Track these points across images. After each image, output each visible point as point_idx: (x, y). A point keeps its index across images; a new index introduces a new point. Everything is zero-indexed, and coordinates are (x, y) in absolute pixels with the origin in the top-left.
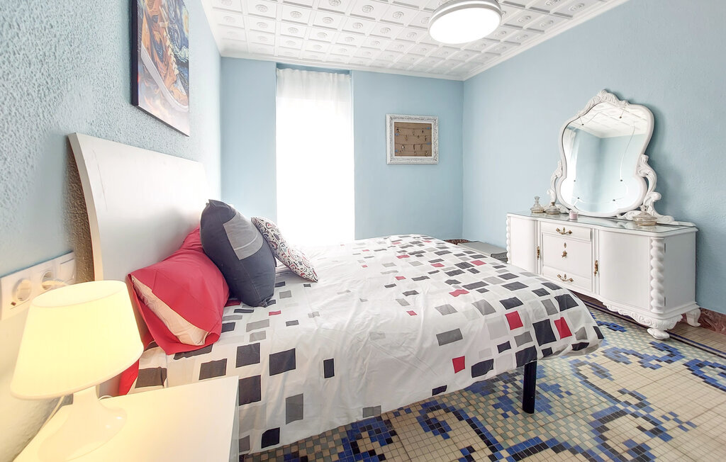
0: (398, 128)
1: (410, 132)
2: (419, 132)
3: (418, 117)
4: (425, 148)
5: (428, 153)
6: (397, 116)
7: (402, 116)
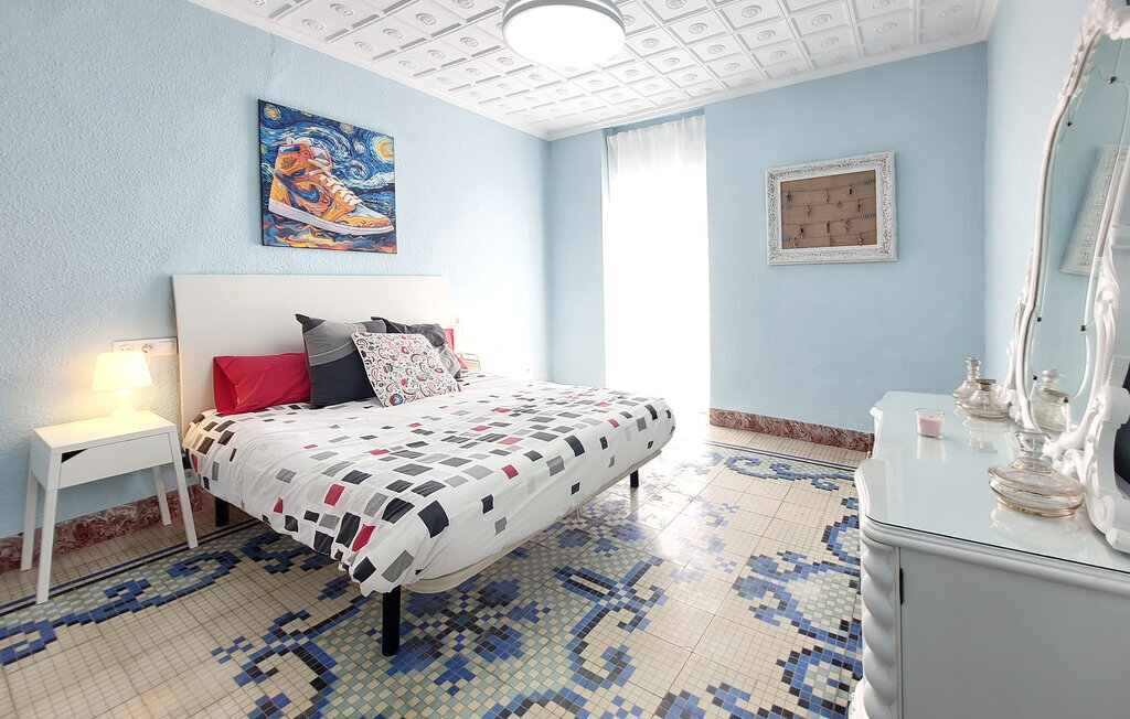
0: (789, 194)
1: (819, 197)
2: (842, 195)
3: (834, 162)
4: (860, 226)
5: (867, 238)
6: (784, 169)
7: (795, 167)
